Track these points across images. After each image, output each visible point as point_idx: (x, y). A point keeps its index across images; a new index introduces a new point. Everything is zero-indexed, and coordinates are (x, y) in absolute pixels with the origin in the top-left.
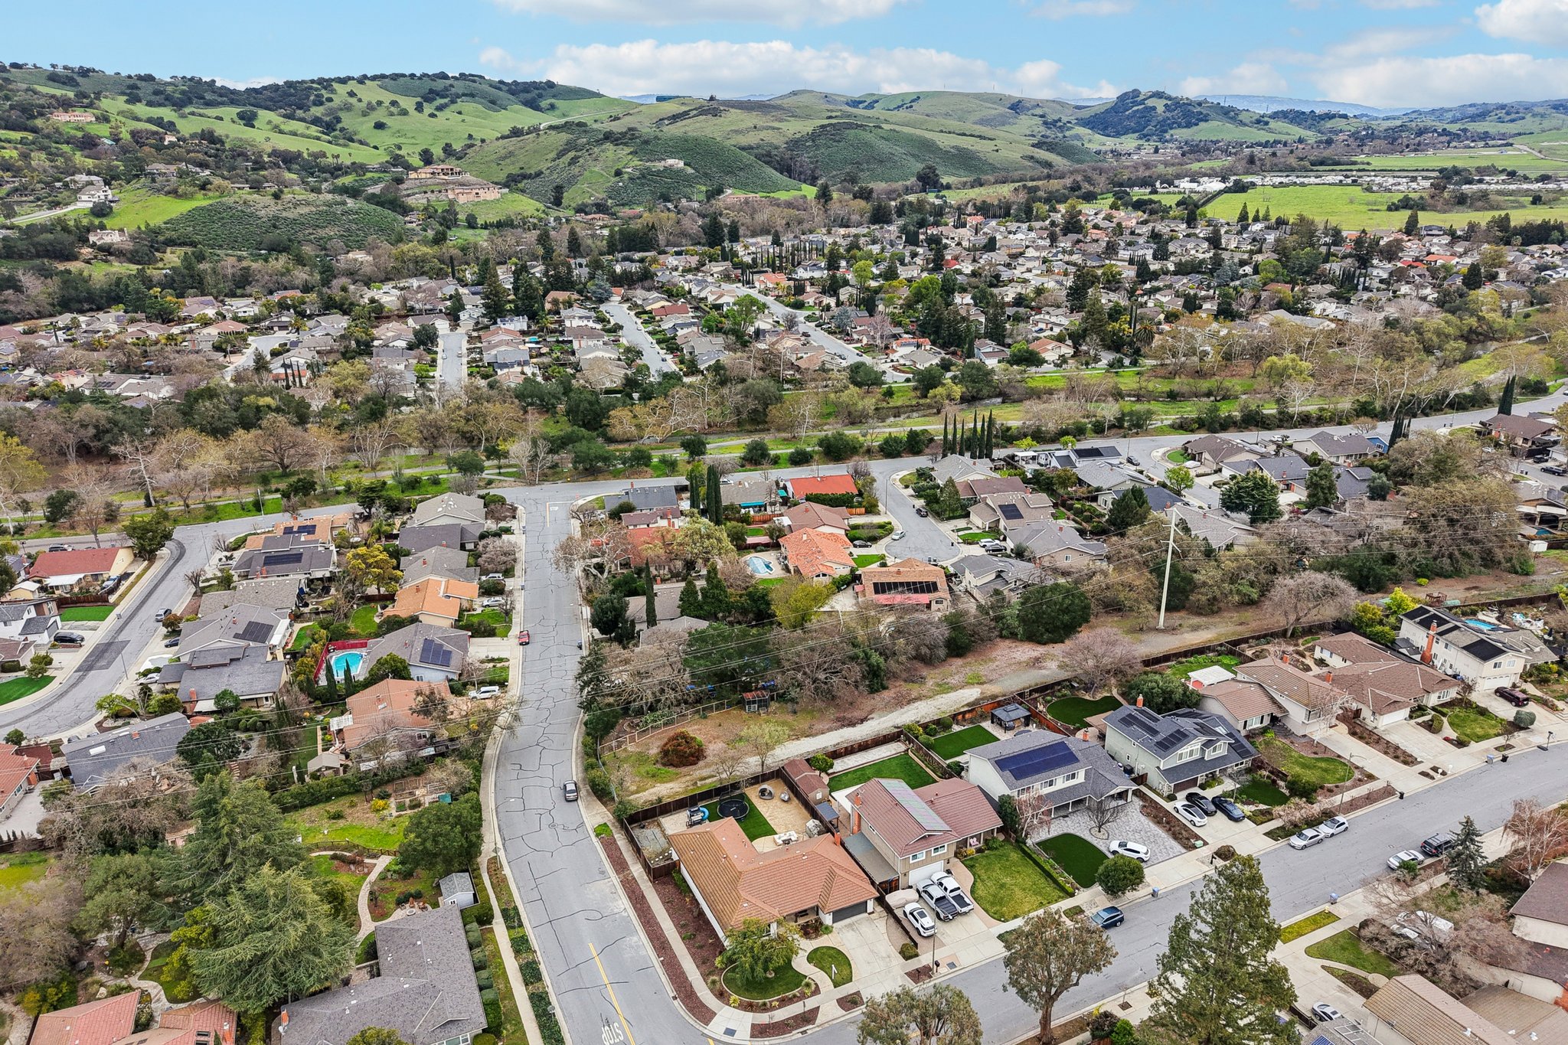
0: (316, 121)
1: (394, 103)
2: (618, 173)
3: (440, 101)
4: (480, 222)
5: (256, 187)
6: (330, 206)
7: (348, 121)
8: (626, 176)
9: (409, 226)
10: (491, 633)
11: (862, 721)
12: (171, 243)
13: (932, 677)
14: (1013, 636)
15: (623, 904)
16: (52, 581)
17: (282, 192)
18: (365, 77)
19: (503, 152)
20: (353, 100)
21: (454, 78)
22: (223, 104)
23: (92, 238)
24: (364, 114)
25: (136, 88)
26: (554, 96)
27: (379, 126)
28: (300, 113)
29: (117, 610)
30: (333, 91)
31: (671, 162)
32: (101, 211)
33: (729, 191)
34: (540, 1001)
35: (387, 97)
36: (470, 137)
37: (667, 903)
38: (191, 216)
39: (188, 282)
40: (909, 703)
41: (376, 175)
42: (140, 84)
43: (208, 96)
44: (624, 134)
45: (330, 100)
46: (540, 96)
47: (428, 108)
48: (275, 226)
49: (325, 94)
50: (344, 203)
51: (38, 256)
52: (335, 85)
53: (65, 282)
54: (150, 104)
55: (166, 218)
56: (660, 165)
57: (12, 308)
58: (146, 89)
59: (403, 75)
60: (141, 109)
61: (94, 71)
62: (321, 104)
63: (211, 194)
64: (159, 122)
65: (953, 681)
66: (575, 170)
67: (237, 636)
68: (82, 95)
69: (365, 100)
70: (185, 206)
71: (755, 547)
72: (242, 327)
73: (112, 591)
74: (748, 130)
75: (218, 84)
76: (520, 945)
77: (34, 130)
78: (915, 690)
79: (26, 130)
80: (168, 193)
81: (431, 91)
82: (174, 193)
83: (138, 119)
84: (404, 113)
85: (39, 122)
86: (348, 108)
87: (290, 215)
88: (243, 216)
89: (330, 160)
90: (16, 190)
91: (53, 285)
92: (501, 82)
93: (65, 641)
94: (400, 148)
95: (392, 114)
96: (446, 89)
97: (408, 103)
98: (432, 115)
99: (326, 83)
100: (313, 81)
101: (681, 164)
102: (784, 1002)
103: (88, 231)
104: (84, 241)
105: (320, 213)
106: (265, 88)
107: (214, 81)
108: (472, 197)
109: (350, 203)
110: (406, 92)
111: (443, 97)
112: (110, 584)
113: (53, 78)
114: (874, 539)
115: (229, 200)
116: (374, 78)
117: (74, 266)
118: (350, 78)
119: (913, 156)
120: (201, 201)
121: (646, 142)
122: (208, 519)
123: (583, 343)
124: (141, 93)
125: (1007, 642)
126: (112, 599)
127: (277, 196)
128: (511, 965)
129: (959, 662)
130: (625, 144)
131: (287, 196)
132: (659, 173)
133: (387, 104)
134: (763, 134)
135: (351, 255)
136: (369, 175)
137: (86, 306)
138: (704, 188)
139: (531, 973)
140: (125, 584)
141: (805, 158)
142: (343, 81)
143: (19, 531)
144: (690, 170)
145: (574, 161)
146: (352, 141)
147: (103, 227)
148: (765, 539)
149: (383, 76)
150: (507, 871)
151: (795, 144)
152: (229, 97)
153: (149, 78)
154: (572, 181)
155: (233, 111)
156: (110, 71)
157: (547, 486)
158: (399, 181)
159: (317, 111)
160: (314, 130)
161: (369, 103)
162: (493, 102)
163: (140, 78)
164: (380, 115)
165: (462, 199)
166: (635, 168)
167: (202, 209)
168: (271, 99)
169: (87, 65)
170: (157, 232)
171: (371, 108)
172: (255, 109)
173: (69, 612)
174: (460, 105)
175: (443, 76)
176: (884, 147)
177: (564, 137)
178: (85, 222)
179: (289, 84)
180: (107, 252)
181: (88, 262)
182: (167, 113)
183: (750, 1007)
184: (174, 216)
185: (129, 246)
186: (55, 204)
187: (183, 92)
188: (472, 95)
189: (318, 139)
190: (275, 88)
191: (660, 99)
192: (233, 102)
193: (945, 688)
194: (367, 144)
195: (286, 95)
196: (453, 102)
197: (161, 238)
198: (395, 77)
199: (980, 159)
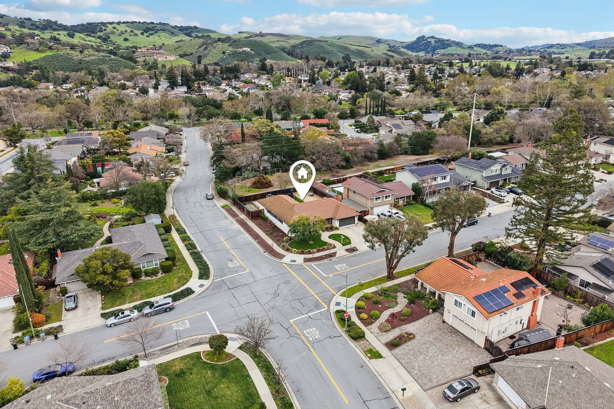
0: (99, 37)
1: (132, 32)
2: (224, 53)
3: (151, 32)
4: (167, 67)
6: (104, 57)
7: (113, 38)
8: (227, 54)
9: (138, 67)
15: (237, 226)
17: (83, 50)
18: (120, 22)
19: (176, 46)
20: (115, 30)
21: (157, 24)
22: (60, 30)
24: (120, 35)
26: (197, 32)
27: (126, 40)
28: (93, 35)
30: (107, 27)
31: (245, 49)
32: (5, 56)
33: (268, 60)
34: (195, 254)
36: (163, 44)
37: (259, 226)
38: (44, 58)
41: (124, 51)
43: (54, 27)
44: (226, 39)
45: (105, 30)
46: (192, 32)
47: (146, 34)
48: (80, 63)
49: (103, 28)
50: (110, 57)
52: (107, 25)
54: (29, 29)
55: (34, 59)
56: (241, 50)
59: (136, 22)
61: (5, 16)
62: (102, 31)
63: (53, 51)
65: (381, 165)
66: (206, 52)
69: (120, 31)
70: (42, 55)
74: (275, 42)
81: (147, 28)
82: (37, 50)
84: (136, 35)
87: (87, 59)
92: (176, 26)
95: (131, 35)
96: (153, 27)
98: (147, 36)
99: (103, 24)
100: (98, 23)
101: (249, 50)
102: (319, 251)
106: (78, 25)
107: (57, 21)
108: (164, 59)
109: (113, 57)
111: (152, 31)
115: (61, 53)
116: (124, 23)
118: (113, 23)
119: (341, 52)
120: (49, 53)
121: (235, 41)
122: (43, 137)
123: (210, 93)
124: (26, 25)
125: (404, 156)
128: (181, 246)
129: (383, 161)
130: (227, 42)
131: (86, 52)
132: (240, 53)
133: (129, 32)
134: (281, 43)
136: (121, 51)
138: (258, 59)
139: (191, 247)
140: (2, 153)
141: (298, 51)
142: (111, 23)
144: (253, 52)
145: (206, 49)
147: (5, 61)
149: (127, 22)
151: (294, 47)
154: (205, 56)
156: (12, 16)
158: (134, 52)
159: (99, 34)
160: (98, 40)
162: (172, 33)
163: (25, 19)
164: (126, 36)
166: (230, 51)
167: (49, 56)
168: (81, 29)
170: (29, 63)
171: (122, 33)
172: (73, 32)
174: (159, 33)
175: (152, 23)
176: (329, 48)
177: (202, 40)
179: (89, 24)
180: (7, 69)
183: (302, 253)
184: (37, 58)
185: (17, 67)
187: (44, 25)
188: (164, 30)
190: (83, 25)
191: (240, 33)
192: (65, 30)
193: (378, 167)
195: (87, 28)
196: (156, 32)
197: (31, 66)
198: (133, 23)
199: (366, 54)
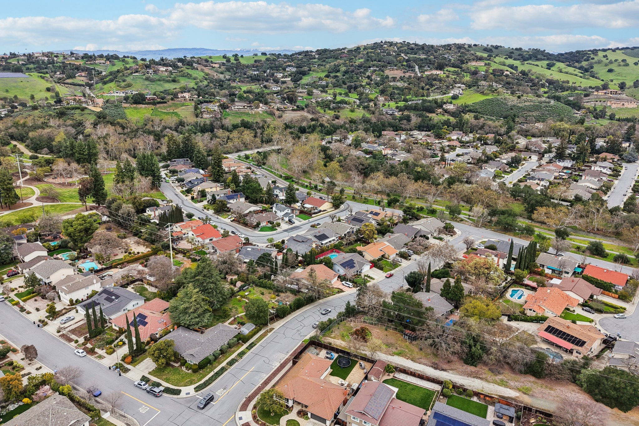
0: (581, 68)
1: (624, 61)
4: (617, 117)
5: (513, 93)
6: (541, 103)
7: (596, 68)
9: (576, 115)
10: (381, 269)
11: (443, 370)
12: (470, 111)
13: (507, 375)
14: (581, 386)
15: (277, 365)
16: (305, 206)
18: (618, 49)
20: (604, 59)
22: (544, 60)
23: (444, 106)
24: (606, 65)
25: (514, 53)
27: (610, 71)
28: (576, 64)
29: (311, 220)
30: (597, 55)
32: (455, 97)
34: (223, 369)
38: (482, 102)
39: (461, 126)
40: (474, 377)
43: (539, 57)
45: (593, 59)
49: (592, 56)
50: (549, 102)
51: (423, 110)
52: (600, 52)
53: (423, 120)
54: (515, 59)
55: (474, 102)
57: (403, 126)
60: (510, 61)
61: (501, 47)
62: (588, 60)
63: (494, 94)
64: (511, 67)
65: (512, 383)
67: (315, 236)
68: (490, 56)
69: (609, 59)
70: (482, 98)
71: (527, 286)
72: (458, 144)
73: (315, 213)
75: (546, 52)
76: (242, 354)
77: (461, 68)
78: (489, 376)
79: (458, 68)
82: (482, 93)
83: (505, 65)
84: (627, 65)
85: (463, 66)
86: (599, 62)
87: (520, 105)
89: (570, 84)
90: (438, 88)
91: (420, 119)
93: (290, 222)
94: (612, 81)
95: (620, 65)
99: (595, 52)
100: (589, 51)
103: (445, 103)
104: (441, 106)
105: (534, 106)
106: (566, 53)
107: (545, 50)
108: (620, 106)
109: (552, 102)
110: (634, 56)
112: (316, 211)
113: (486, 50)
114: (600, 311)
115: (499, 97)
116: (622, 49)
117: (430, 115)
118: (609, 49)
120: (490, 97)
123: (587, 178)
124: (513, 55)
125: (576, 388)
126: (313, 216)
127: (519, 97)
128: (232, 357)
129: (532, 379)
133: (620, 61)
135: (536, 124)
136: (576, 92)
137: (425, 129)
139: (231, 363)
140: (322, 213)
142: (604, 50)
143: (320, 190)
146: (593, 77)
147: (451, 103)
148: (534, 285)
149: (627, 48)
150: (269, 335)
153: (520, 49)
155: (545, 63)
156: (506, 47)
158: (587, 95)
159: (584, 64)
160: (577, 72)
161: (611, 60)
163: (516, 49)
164: (613, 66)
165: (614, 106)
168: (566, 58)
169: (499, 45)
170: (466, 106)
171: (611, 62)
172: (555, 62)
173: (302, 215)
178: (445, 101)
179: (578, 52)
180: (446, 111)
181: (437, 114)
182: (517, 63)
183: (254, 418)
184: (477, 101)
186: (445, 94)
187: (530, 55)
189: (576, 75)
190: (571, 53)
192: (548, 59)
193: (503, 383)
194: (599, 79)
195: (575, 56)
197: (467, 109)
198: (634, 48)
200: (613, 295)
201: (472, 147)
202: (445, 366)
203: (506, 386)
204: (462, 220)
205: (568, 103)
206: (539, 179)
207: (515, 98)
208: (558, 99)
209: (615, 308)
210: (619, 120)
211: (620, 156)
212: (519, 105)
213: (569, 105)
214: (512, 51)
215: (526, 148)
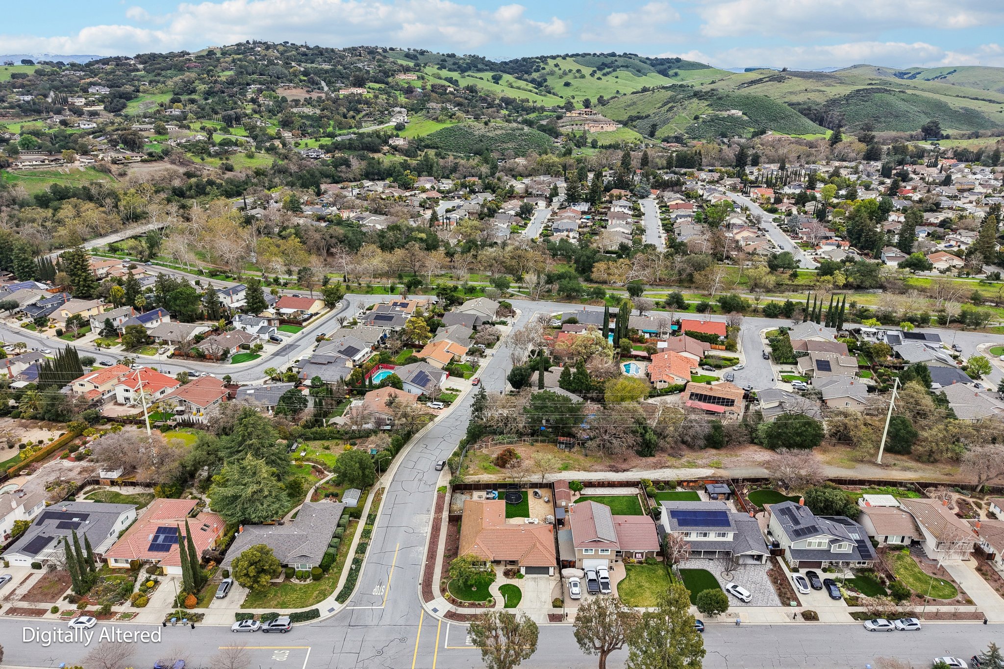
0: (533, 81)
1: (578, 71)
2: (696, 118)
3: (607, 70)
4: (599, 144)
5: (477, 118)
6: (514, 130)
7: (551, 82)
8: (701, 120)
9: (556, 144)
10: (461, 376)
11: (624, 471)
12: (427, 146)
13: (689, 456)
14: (761, 444)
15: (428, 530)
16: (283, 311)
17: (489, 121)
18: (567, 55)
19: (629, 102)
20: (556, 69)
21: (620, 56)
22: (486, 70)
23: (390, 142)
24: (561, 77)
25: (447, 61)
26: (679, 68)
27: (567, 84)
28: (526, 76)
29: (304, 330)
30: (547, 64)
31: (733, 112)
32: (400, 127)
33: (770, 133)
34: (357, 562)
35: (575, 67)
36: (618, 92)
37: (449, 536)
38: (440, 133)
39: (426, 169)
40: (661, 468)
41: (549, 114)
42: (447, 59)
43: (480, 66)
44: (706, 93)
45: (544, 69)
46: (670, 67)
47: (599, 74)
48: (481, 141)
49: (542, 65)
50: (522, 129)
51: (363, 149)
52: (549, 60)
53: (369, 164)
54: (450, 70)
55: (429, 133)
56: (725, 114)
57: (343, 175)
58: (450, 61)
59: (589, 54)
60: (445, 73)
61: (427, 52)
62: (538, 71)
63: (453, 121)
64: (450, 80)
65: (700, 462)
66: (670, 115)
67: (340, 352)
68: (417, 65)
69: (562, 69)
70: (439, 127)
71: (636, 357)
72: (439, 195)
73: (305, 320)
74: (800, 92)
75: (487, 59)
76: (366, 534)
77: (387, 83)
78: (672, 461)
79: (383, 82)
80: (434, 119)
81: (603, 64)
82: (436, 119)
83: (440, 78)
84: (583, 77)
85: (390, 79)
86: (552, 73)
87: (490, 134)
88: (466, 133)
89: (531, 104)
90: (367, 114)
91: (364, 164)
92: (648, 59)
93: (274, 340)
94: (573, 98)
95: (576, 77)
96: (612, 63)
97: (587, 71)
98: (599, 79)
99: (544, 59)
100: (537, 58)
101: (740, 113)
102: (472, 605)
103: (390, 137)
104: (386, 142)
105: (507, 134)
106: (511, 62)
107: (484, 58)
108: (598, 129)
109: (526, 129)
110: (588, 65)
111: (609, 67)
112: (306, 316)
113: (408, 56)
114: (719, 367)
115: (461, 125)
116: (572, 56)
117: (376, 156)
118: (558, 56)
119: (925, 113)
120: (448, 125)
121: (720, 99)
122: (367, 292)
123: (614, 222)
124: (446, 64)
125: (756, 448)
126: (304, 324)
127: (486, 124)
128: (356, 540)
129: (714, 451)
130: (706, 99)
131: (492, 124)
132: (724, 119)
133: (574, 71)
134: (810, 95)
135: (517, 160)
136: (545, 113)
137: (376, 177)
138: (752, 130)
139: (362, 549)
140: (314, 318)
141: (836, 113)
142: (553, 58)
143: (286, 284)
144: (745, 118)
145: (671, 109)
146: (550, 93)
147: (397, 136)
148: (645, 354)
149: (578, 55)
150: (384, 496)
151: (833, 102)
152: (490, 66)
153: (453, 56)
154: (666, 122)
155: (489, 75)
156: (435, 52)
157: (542, 302)
158: (559, 117)
159: (535, 75)
160: (530, 86)
161: (564, 71)
162: (639, 71)
163: (448, 55)
164: (568, 78)
165: (593, 130)
166: (708, 115)
167: (447, 129)
168: (512, 68)
169: (424, 49)
170: (421, 140)
171: (565, 73)
172: (501, 73)
173: (284, 326)
174: (619, 72)
175: (613, 55)
176: (902, 106)
177: (670, 93)
178: (389, 133)
179: (524, 59)
180: (395, 149)
181: (385, 154)
182: (455, 75)
183: (453, 602)
184: (433, 132)
185: (406, 147)
186: (382, 123)
187: (467, 64)
188: (627, 67)
189: (531, 91)
190: (516, 61)
191: (747, 70)
192: (491, 70)
193: (692, 465)
194: (557, 95)
195: (522, 65)
196: (614, 70)
197: (423, 144)
198: (585, 55)
199: (983, 118)
200: (721, 347)
201: (459, 198)
202: (624, 466)
203: (697, 467)
204: (512, 295)
205: (542, 129)
206: (567, 230)
207: (482, 125)
208: (530, 123)
209: (730, 360)
210: (602, 147)
211: (631, 191)
212: (488, 134)
213: (544, 131)
214: (443, 58)
215: (527, 191)
